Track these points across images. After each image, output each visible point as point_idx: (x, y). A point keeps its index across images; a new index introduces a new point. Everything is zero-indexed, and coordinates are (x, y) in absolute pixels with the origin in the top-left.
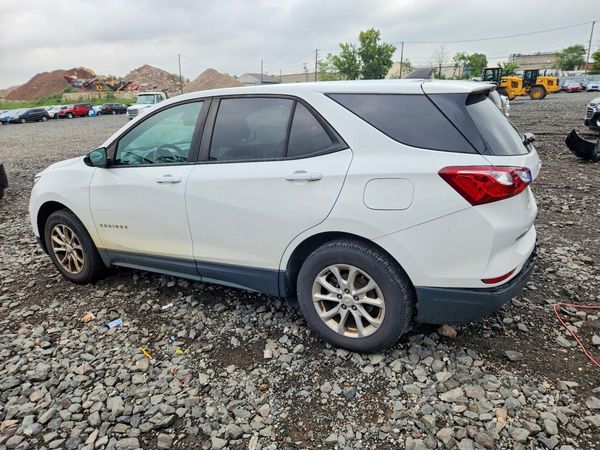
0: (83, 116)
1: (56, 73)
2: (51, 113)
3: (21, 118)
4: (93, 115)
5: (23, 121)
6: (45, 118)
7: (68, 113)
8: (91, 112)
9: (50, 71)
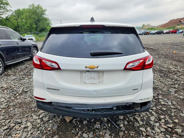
0: (175, 33)
1: (177, 19)
2: (165, 32)
3: (155, 33)
4: (178, 33)
5: (156, 34)
6: (162, 33)
7: (170, 32)
8: (178, 32)
9: (175, 19)
